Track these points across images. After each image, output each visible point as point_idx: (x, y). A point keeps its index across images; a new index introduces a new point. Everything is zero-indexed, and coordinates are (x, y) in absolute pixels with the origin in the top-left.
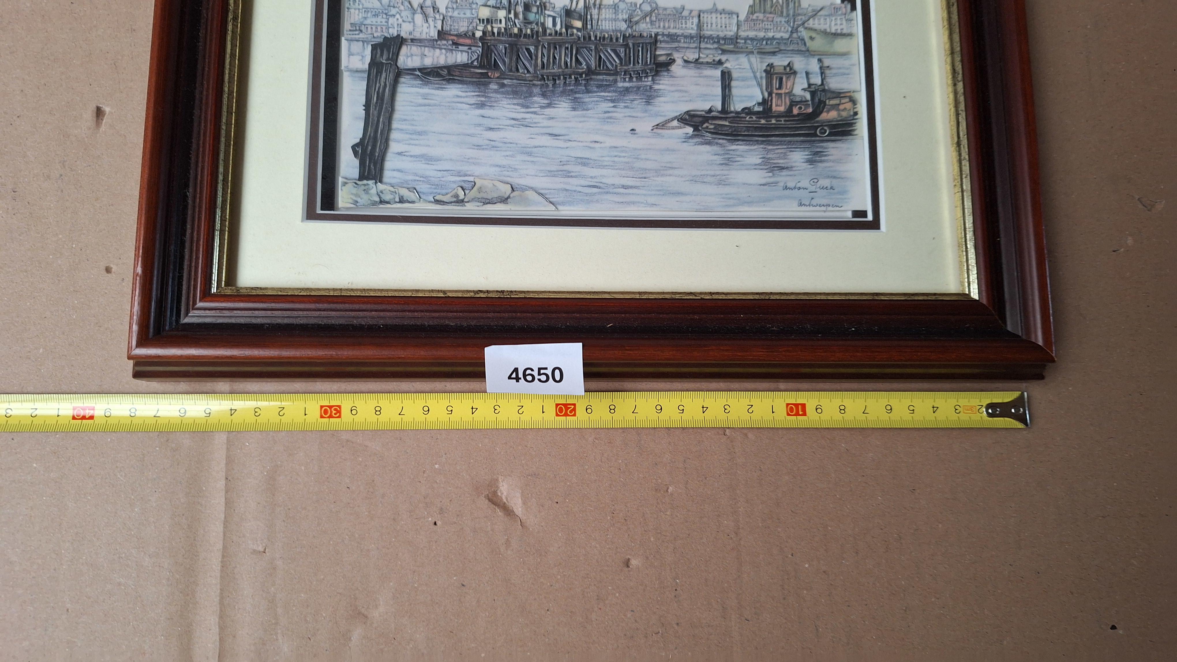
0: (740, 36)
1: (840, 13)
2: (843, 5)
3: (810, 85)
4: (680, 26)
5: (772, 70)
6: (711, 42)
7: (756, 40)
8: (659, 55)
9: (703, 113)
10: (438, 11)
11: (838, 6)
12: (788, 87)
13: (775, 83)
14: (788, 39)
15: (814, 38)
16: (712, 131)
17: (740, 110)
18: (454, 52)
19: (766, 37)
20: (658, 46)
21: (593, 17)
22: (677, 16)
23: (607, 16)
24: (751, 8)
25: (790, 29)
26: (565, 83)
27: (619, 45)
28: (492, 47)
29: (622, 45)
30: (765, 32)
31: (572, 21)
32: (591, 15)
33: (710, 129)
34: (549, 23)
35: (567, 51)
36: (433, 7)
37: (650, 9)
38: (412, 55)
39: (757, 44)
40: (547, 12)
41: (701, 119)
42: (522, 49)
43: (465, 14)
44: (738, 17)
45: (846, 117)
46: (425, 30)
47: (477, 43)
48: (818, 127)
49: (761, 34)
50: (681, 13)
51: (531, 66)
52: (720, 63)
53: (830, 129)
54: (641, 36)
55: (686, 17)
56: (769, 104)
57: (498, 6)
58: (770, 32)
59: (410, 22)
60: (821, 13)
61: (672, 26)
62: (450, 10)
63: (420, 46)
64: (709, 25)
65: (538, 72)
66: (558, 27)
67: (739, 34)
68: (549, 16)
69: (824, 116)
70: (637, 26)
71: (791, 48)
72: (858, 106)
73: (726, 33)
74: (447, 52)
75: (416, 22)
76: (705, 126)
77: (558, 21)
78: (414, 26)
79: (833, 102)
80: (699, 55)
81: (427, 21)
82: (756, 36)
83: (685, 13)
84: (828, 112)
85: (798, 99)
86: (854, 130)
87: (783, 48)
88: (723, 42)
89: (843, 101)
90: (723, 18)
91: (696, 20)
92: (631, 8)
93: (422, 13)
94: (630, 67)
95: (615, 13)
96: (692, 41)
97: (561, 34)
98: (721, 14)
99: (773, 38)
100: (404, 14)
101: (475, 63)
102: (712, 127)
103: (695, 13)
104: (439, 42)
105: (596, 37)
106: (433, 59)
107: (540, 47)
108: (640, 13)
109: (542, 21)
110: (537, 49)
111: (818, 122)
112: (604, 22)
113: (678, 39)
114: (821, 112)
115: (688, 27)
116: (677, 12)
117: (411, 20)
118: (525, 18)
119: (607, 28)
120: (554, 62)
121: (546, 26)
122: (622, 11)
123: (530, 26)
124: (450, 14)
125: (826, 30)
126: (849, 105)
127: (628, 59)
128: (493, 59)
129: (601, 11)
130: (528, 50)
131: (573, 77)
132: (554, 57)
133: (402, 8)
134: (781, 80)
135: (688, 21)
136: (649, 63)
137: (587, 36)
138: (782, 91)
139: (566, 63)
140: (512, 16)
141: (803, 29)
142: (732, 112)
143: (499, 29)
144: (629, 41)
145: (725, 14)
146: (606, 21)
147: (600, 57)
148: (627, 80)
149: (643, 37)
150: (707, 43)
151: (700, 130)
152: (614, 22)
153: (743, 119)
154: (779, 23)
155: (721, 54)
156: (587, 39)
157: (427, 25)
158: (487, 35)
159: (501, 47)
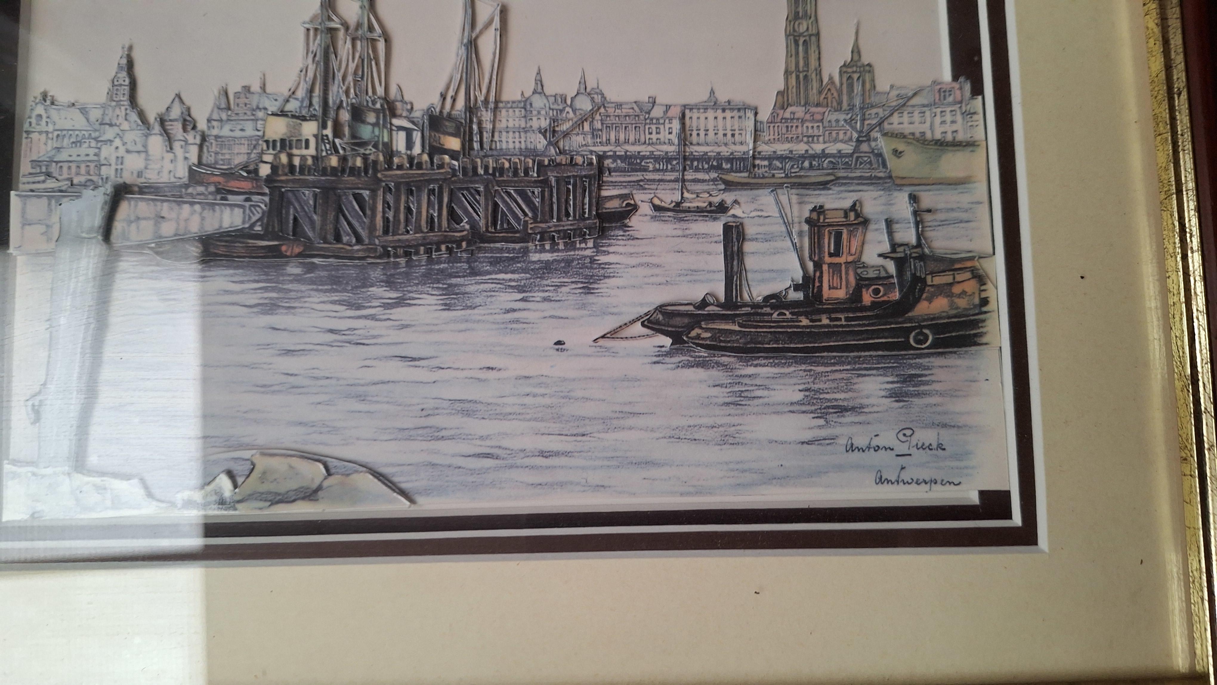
0: (759, 153)
1: (950, 99)
2: (956, 85)
3: (894, 246)
4: (648, 136)
5: (822, 217)
6: (706, 166)
7: (790, 159)
8: (606, 197)
9: (691, 308)
10: (194, 128)
11: (948, 87)
12: (853, 250)
13: (829, 245)
14: (851, 155)
15: (901, 153)
16: (708, 342)
17: (760, 298)
18: (217, 207)
19: (810, 152)
20: (605, 179)
21: (484, 125)
22: (642, 117)
23: (511, 125)
24: (780, 97)
25: (855, 135)
26: (430, 258)
27: (529, 182)
28: (290, 195)
29: (536, 182)
30: (808, 143)
31: (442, 136)
32: (480, 123)
33: (703, 339)
34: (400, 142)
35: (432, 198)
36: (185, 120)
37: (591, 108)
38: (138, 219)
39: (792, 167)
40: (396, 122)
41: (686, 320)
42: (347, 199)
43: (242, 130)
44: (756, 114)
45: (965, 309)
46: (168, 166)
47: (261, 188)
48: (914, 328)
49: (801, 148)
50: (649, 113)
51: (363, 228)
52: (722, 208)
53: (934, 334)
54: (572, 163)
55: (658, 119)
56: (817, 284)
57: (304, 112)
58: (818, 142)
59: (138, 152)
60: (914, 101)
61: (632, 139)
62: (215, 123)
63: (152, 200)
64: (702, 133)
65: (377, 242)
66: (417, 149)
67: (759, 149)
68: (400, 128)
69: (923, 308)
70: (567, 140)
71: (858, 174)
72: (989, 286)
73: (734, 148)
74: (203, 209)
75: (151, 152)
76: (693, 333)
77: (417, 137)
78: (146, 159)
79: (938, 280)
80: (682, 194)
81: (171, 148)
82: (791, 152)
83: (657, 112)
84: (930, 300)
85: (872, 274)
86: (981, 335)
87: (841, 174)
88: (729, 166)
89: (959, 278)
90: (728, 118)
91: (676, 125)
92: (556, 107)
93: (161, 135)
94: (551, 224)
95: (525, 117)
96: (669, 167)
97: (420, 166)
98: (724, 110)
99: (824, 155)
100: (130, 137)
101: (258, 228)
102: (708, 335)
103: (675, 112)
104: (190, 190)
105: (486, 168)
106: (178, 224)
107: (380, 193)
108: (571, 115)
109: (386, 139)
110: (374, 197)
111: (911, 320)
112: (504, 134)
113: (643, 164)
114: (917, 300)
115: (662, 140)
116: (641, 110)
117: (142, 149)
118: (353, 136)
119: (511, 146)
120: (407, 221)
121: (395, 149)
122: (539, 113)
123: (362, 151)
124: (215, 132)
125: (923, 134)
126: (971, 286)
127: (547, 209)
128: (291, 217)
129: (498, 113)
130: (358, 198)
131: (443, 247)
132: (409, 210)
133: (125, 126)
134: (839, 236)
135: (662, 127)
136: (587, 216)
137: (470, 167)
138: (841, 260)
139: (431, 221)
140: (329, 132)
141: (879, 135)
142: (745, 305)
143: (303, 158)
144: (549, 174)
145: (732, 110)
146: (508, 132)
147: (496, 205)
148: (547, 247)
149: (576, 164)
150: (697, 170)
151: (686, 342)
152: (522, 134)
153: (766, 318)
154: (834, 124)
155: (724, 190)
156: (471, 174)
157: (171, 156)
158: (280, 172)
159: (308, 194)
